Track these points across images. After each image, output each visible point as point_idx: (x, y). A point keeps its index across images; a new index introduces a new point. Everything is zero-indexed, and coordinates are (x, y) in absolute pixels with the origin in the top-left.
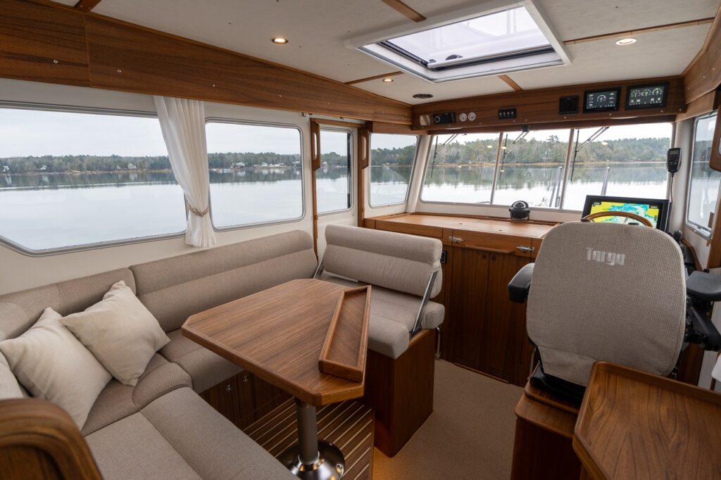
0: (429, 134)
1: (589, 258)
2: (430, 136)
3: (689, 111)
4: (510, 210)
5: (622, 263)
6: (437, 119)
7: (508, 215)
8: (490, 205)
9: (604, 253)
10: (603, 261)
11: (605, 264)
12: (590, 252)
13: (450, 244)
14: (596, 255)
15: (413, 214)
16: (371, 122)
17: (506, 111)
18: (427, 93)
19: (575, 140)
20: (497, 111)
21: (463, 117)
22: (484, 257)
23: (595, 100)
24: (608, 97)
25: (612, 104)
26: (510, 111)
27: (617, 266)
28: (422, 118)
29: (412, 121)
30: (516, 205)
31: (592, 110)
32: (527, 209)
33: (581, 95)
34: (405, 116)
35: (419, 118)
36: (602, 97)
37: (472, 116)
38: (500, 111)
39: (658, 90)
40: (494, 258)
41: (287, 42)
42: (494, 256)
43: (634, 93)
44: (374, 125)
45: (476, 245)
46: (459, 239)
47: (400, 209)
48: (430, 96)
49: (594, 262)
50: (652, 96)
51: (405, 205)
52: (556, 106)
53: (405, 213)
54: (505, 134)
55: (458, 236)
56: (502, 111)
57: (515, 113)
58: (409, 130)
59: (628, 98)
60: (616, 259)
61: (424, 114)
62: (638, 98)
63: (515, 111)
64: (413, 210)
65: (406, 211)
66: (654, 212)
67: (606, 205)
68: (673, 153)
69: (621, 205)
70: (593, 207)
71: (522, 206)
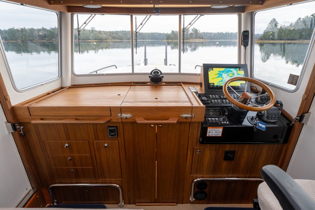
0: (69, 11)
2: (70, 14)
3: (266, 3)
4: (150, 77)
7: (148, 80)
8: (133, 74)
13: (120, 120)
15: (70, 88)
30: (154, 73)
32: (161, 76)
46: (129, 115)
51: (60, 79)
53: (62, 88)
55: (126, 113)
64: (68, 84)
65: (63, 86)
66: (241, 73)
67: (216, 70)
68: (246, 34)
69: (223, 69)
70: (209, 72)
71: (158, 73)
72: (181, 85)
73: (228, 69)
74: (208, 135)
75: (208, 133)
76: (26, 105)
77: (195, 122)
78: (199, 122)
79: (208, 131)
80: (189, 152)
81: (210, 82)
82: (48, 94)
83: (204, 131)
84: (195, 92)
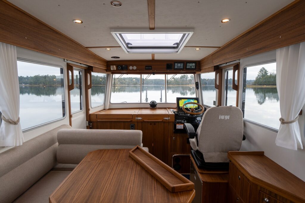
0: (112, 74)
1: (220, 118)
2: (112, 75)
3: (202, 71)
4: (150, 104)
5: (229, 119)
6: (119, 68)
7: (149, 106)
8: (141, 103)
9: (224, 116)
10: (223, 118)
11: (224, 119)
12: (220, 116)
13: (136, 121)
14: (222, 117)
16: (92, 67)
17: (148, 67)
18: (118, 56)
19: (167, 79)
20: (145, 66)
21: (131, 68)
22: (151, 124)
23: (177, 65)
24: (181, 65)
25: (182, 67)
26: (150, 67)
27: (227, 119)
28: (111, 67)
29: (107, 68)
30: (152, 102)
31: (177, 69)
32: (156, 104)
33: (173, 63)
34: (104, 65)
35: (110, 66)
36: (179, 65)
37: (135, 68)
38: (146, 67)
39: (194, 64)
40: (155, 124)
41: (82, 22)
42: (155, 123)
43: (188, 64)
44: (93, 68)
45: (148, 120)
46: (140, 118)
47: (102, 108)
48: (118, 58)
49: (221, 119)
50: (193, 66)
51: (104, 105)
52: (165, 66)
53: (104, 109)
54: (142, 75)
55: (139, 117)
56: (147, 67)
57: (151, 68)
58: (106, 72)
59: (186, 66)
60: (227, 117)
61: (113, 65)
62: (189, 66)
63: (151, 67)
64: (108, 108)
65: (105, 109)
66: (196, 102)
67: (183, 100)
68: (197, 83)
69: (187, 100)
70: (179, 101)
71: (154, 102)
72: (166, 109)
73: (189, 100)
74: (177, 128)
75: (177, 127)
76: (96, 113)
77: (170, 122)
78: (172, 122)
79: (177, 126)
80: (169, 138)
81: (180, 106)
82: (100, 111)
83: (175, 126)
84: (173, 111)
